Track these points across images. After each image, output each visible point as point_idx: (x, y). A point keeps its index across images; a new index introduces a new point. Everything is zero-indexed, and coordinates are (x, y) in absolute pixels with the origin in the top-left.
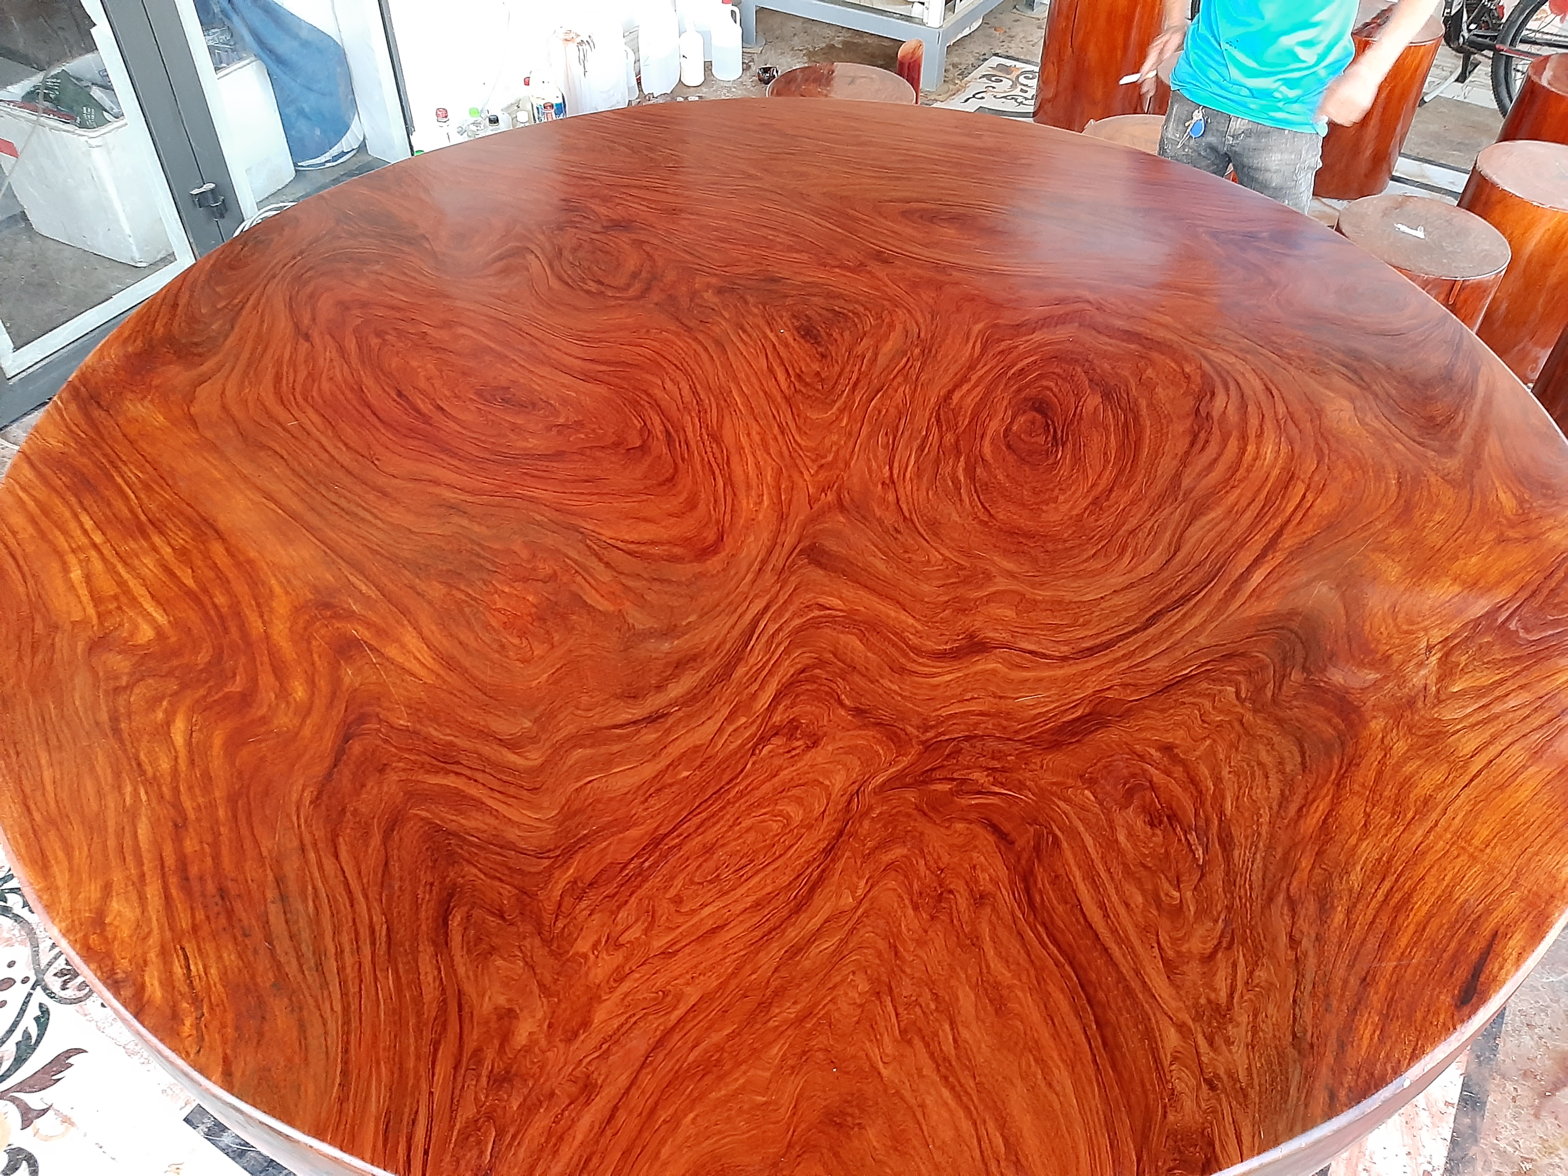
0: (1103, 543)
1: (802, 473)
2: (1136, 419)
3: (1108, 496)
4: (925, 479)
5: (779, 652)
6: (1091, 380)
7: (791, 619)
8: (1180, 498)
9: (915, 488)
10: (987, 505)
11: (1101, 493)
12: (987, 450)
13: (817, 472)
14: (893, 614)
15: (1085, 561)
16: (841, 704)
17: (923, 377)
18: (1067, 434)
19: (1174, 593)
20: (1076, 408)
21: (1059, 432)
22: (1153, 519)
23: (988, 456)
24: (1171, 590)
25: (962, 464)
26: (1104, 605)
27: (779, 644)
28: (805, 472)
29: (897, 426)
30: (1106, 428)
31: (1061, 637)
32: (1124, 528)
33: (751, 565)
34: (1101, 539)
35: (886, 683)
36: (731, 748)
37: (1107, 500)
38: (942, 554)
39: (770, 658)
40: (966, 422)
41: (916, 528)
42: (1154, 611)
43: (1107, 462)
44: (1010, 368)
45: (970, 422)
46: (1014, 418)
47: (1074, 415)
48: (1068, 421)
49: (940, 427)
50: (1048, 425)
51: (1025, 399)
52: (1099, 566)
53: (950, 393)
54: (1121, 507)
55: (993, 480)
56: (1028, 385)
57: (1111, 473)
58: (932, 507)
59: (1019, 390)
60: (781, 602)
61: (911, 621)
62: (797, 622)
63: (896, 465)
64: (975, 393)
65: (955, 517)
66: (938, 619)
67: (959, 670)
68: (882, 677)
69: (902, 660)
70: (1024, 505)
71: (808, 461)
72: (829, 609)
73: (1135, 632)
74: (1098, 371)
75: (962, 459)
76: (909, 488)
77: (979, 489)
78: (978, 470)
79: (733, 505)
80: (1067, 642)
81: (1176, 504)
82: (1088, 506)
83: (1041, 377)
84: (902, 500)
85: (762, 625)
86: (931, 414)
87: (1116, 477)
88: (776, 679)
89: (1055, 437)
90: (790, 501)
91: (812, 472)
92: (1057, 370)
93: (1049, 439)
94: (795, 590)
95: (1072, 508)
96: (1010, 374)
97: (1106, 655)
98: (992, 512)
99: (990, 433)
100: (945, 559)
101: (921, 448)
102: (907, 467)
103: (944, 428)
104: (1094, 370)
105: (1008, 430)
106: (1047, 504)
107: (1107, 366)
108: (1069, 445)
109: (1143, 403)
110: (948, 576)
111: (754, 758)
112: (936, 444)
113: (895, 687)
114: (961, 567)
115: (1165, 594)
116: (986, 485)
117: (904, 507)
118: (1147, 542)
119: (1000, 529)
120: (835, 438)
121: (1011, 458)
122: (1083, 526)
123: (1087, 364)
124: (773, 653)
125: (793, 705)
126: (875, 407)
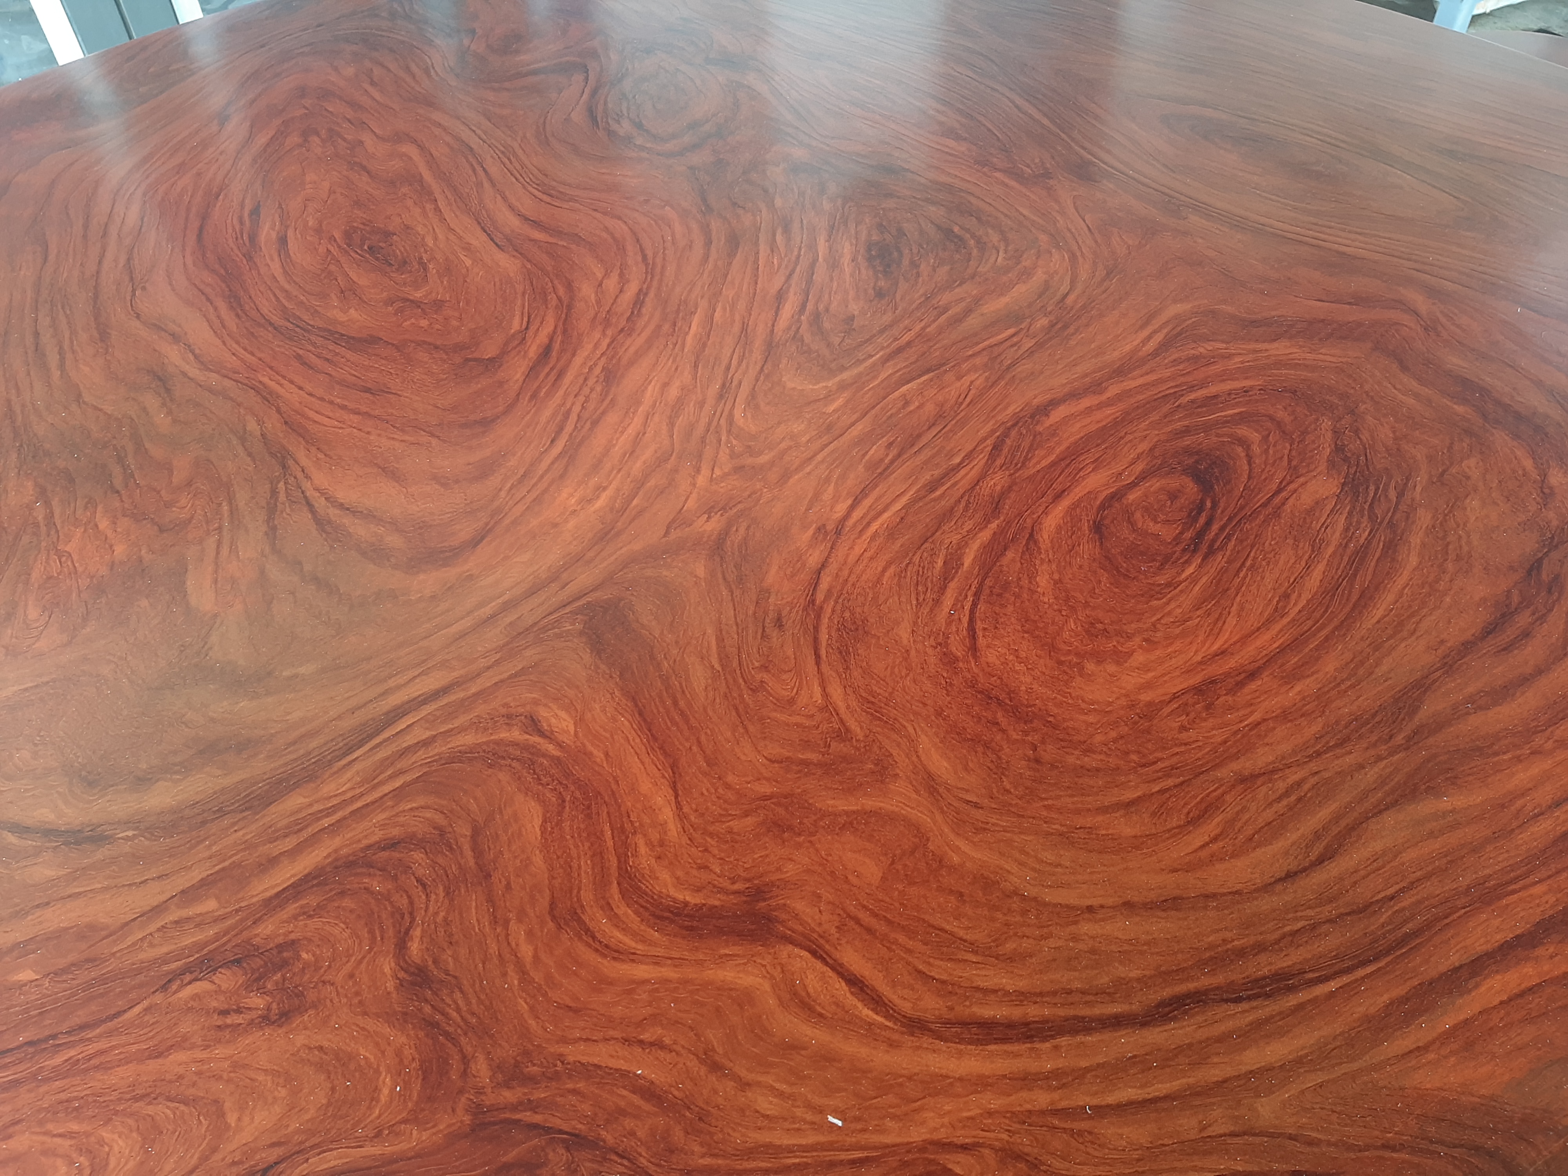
0: (1170, 782)
1: (698, 471)
2: (1391, 548)
3: (1240, 685)
4: (898, 543)
5: (387, 788)
6: (1339, 449)
7: (462, 730)
8: (1399, 739)
9: (868, 555)
10: (979, 625)
11: (1227, 675)
12: (1052, 521)
13: (725, 476)
14: (645, 786)
15: (1104, 810)
16: (402, 945)
17: (1025, 367)
18: (1228, 537)
19: (1263, 958)
20: (1279, 491)
21: (1215, 527)
22: (1313, 766)
23: (1045, 536)
24: (1260, 948)
25: (985, 535)
26: (1086, 928)
27: (402, 772)
28: (705, 471)
29: (919, 436)
30: (1316, 548)
31: (941, 970)
32: (1235, 766)
33: (481, 605)
34: (1168, 773)
35: (518, 932)
36: (142, 956)
37: (1232, 691)
38: (825, 694)
39: (362, 795)
40: (1044, 463)
41: (816, 629)
42: (1192, 986)
43: (1279, 612)
44: (1192, 388)
45: (1053, 464)
46: (1143, 477)
47: (1264, 505)
48: (1247, 511)
49: (992, 457)
50: (1200, 508)
51: (1187, 451)
52: (1128, 831)
53: (1053, 403)
54: (1256, 716)
55: (1025, 582)
56: (1207, 428)
57: (1273, 640)
58: (875, 598)
59: (1186, 431)
60: (473, 690)
61: (667, 814)
62: (469, 739)
63: (867, 502)
64: (1098, 415)
65: (904, 633)
66: (720, 828)
67: (677, 963)
68: (522, 915)
69: (587, 896)
70: (1052, 648)
71: (724, 455)
72: (541, 733)
73: (1117, 1022)
74: (1365, 436)
75: (994, 525)
76: (858, 550)
77: (986, 591)
78: (1010, 554)
79: (546, 491)
80: (945, 988)
81: (1383, 749)
82: (1185, 692)
83: (1241, 419)
84: (833, 568)
85: (402, 725)
86: (993, 431)
87: (1282, 650)
88: (337, 841)
89: (1200, 534)
90: (640, 513)
91: (718, 472)
92: (1281, 414)
93: (1188, 535)
94: (516, 675)
95: (1148, 686)
96: (1184, 400)
97: (1017, 1055)
98: (981, 642)
99: (1078, 492)
100: (828, 707)
101: (932, 486)
102: (884, 510)
103: (999, 462)
104: (1357, 432)
105: (1116, 497)
106: (1099, 662)
107: (1385, 433)
108: (1219, 560)
109: (1424, 518)
110: (806, 744)
111: (158, 998)
112: (964, 484)
113: (526, 951)
114: (843, 734)
115: (1241, 953)
116: (1006, 586)
117: (824, 585)
118: (1269, 815)
119: (972, 684)
120: (797, 427)
121: (1087, 549)
122: (1148, 731)
123: (1347, 420)
124: (374, 787)
125: (319, 910)
126: (904, 395)
